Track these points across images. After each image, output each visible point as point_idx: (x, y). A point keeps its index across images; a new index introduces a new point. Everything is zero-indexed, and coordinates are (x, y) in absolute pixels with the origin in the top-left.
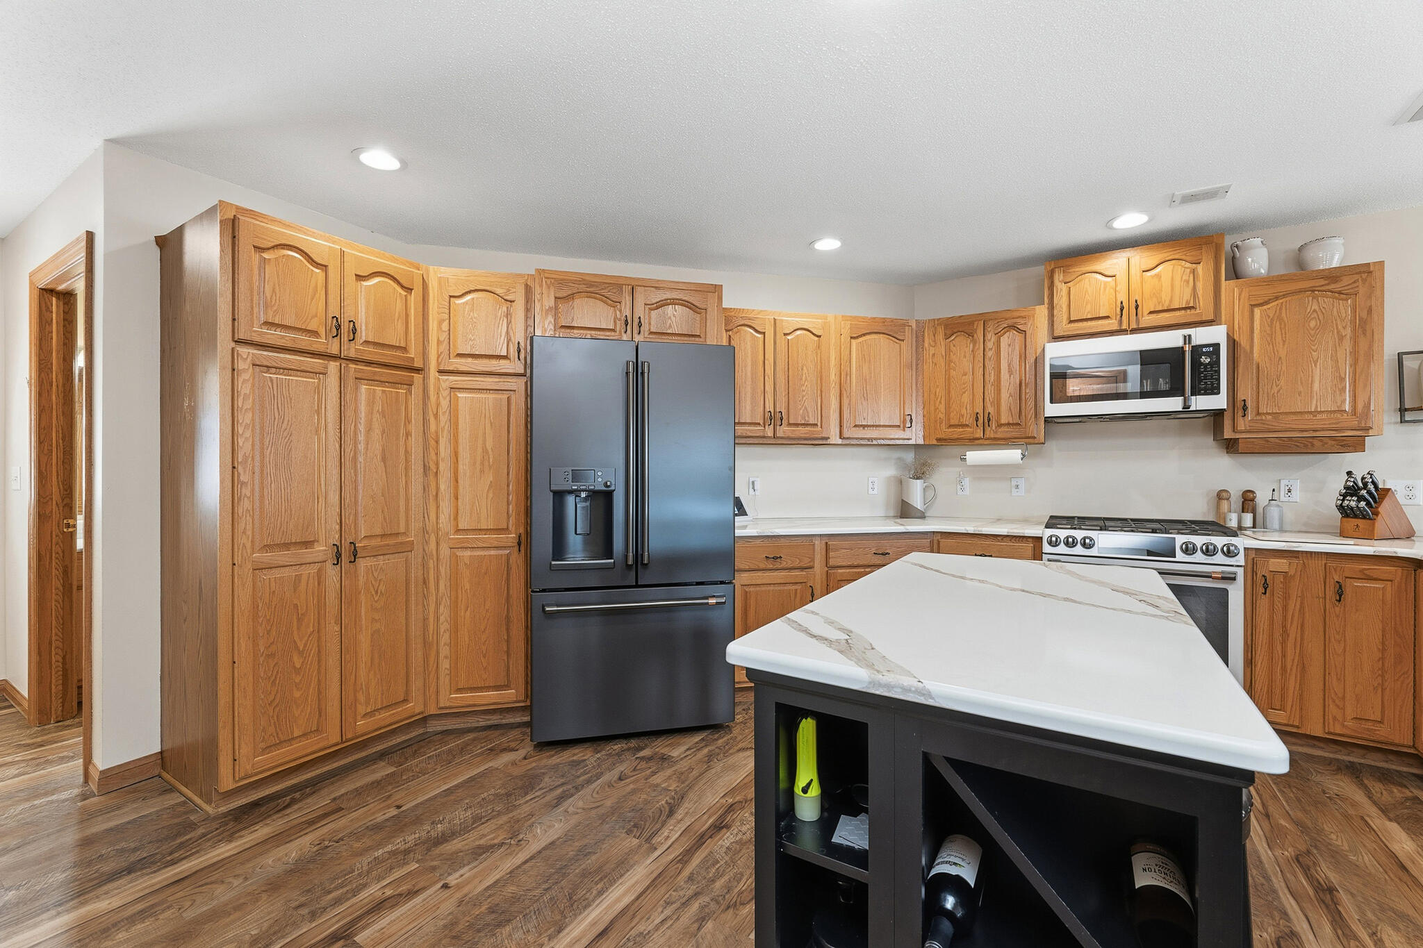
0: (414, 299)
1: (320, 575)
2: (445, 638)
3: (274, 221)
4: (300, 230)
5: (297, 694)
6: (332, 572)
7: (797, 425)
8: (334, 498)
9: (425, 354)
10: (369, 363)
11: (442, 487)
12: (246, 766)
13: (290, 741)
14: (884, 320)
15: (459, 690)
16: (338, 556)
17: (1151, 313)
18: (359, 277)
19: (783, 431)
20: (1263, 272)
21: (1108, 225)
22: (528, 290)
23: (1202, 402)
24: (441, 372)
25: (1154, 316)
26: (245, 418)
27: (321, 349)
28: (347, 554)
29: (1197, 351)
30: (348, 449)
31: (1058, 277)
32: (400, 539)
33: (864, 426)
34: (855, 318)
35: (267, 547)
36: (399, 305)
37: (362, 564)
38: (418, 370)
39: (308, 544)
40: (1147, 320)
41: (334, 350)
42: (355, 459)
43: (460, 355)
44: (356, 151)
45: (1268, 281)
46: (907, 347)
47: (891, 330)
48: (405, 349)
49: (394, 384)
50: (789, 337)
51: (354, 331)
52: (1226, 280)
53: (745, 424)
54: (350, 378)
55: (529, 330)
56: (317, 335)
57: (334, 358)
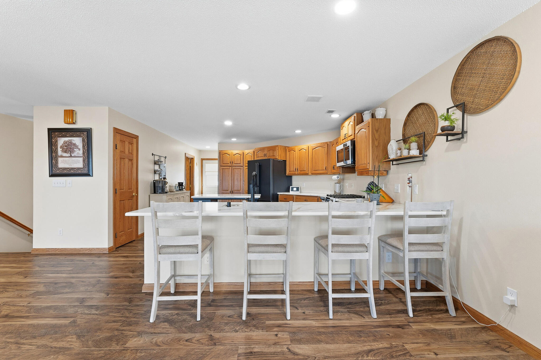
0: (242, 156)
3: (226, 151)
4: (227, 151)
7: (302, 171)
8: (231, 185)
9: (243, 164)
10: (235, 166)
14: (321, 143)
18: (234, 155)
22: (254, 152)
23: (348, 162)
24: (245, 166)
27: (229, 165)
28: (232, 192)
29: (346, 148)
32: (240, 191)
33: (316, 170)
34: (314, 144)
35: (223, 190)
36: (239, 157)
38: (243, 166)
39: (227, 190)
41: (231, 165)
44: (231, 139)
46: (326, 148)
47: (322, 145)
48: (240, 164)
49: (239, 169)
50: (300, 151)
51: (233, 162)
52: (357, 125)
53: (292, 171)
54: (233, 169)
55: (254, 159)
56: (229, 164)
57: (231, 166)
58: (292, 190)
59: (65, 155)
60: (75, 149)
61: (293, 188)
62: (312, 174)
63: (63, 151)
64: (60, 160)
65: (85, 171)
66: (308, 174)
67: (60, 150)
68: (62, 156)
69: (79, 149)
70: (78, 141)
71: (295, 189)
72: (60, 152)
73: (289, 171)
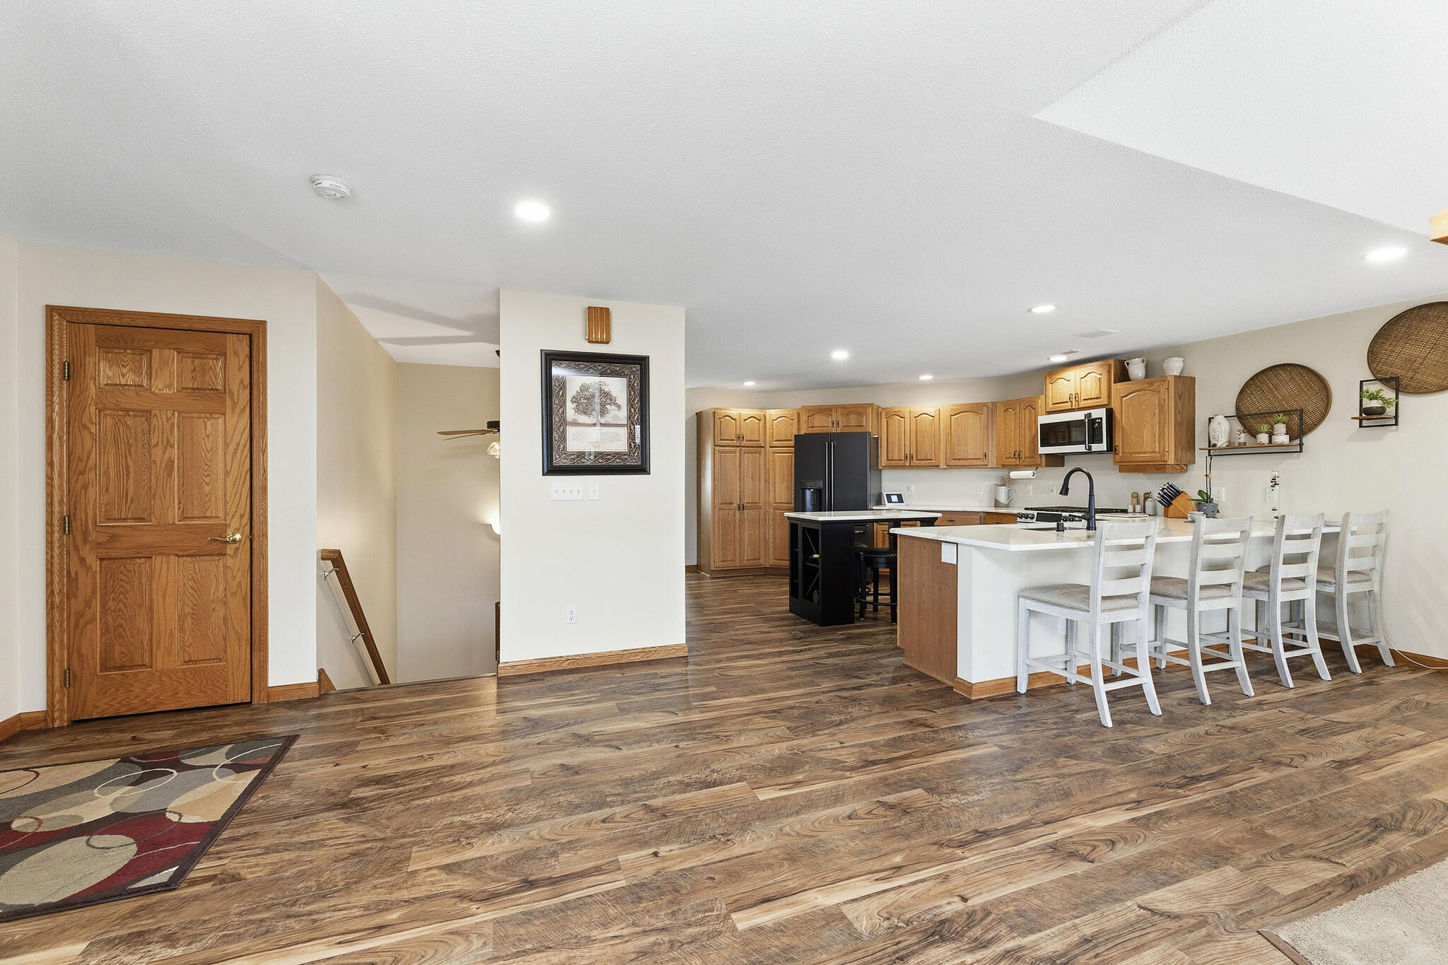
0: (762, 423)
1: (734, 514)
2: (771, 541)
3: (724, 409)
4: (730, 410)
5: (729, 548)
6: (738, 513)
7: (922, 460)
8: (738, 490)
9: (765, 441)
10: (748, 447)
11: (771, 487)
12: (717, 565)
13: (727, 561)
14: (972, 404)
15: (776, 560)
16: (739, 507)
17: (1084, 400)
18: (745, 420)
19: (915, 462)
20: (1140, 375)
21: (1048, 359)
22: (799, 414)
23: (1095, 447)
24: (771, 447)
25: (1085, 402)
26: (717, 467)
27: (734, 445)
28: (741, 507)
29: (1092, 422)
30: (742, 474)
31: (1048, 380)
32: (758, 504)
33: (959, 459)
34: (954, 405)
35: (722, 504)
36: (757, 426)
37: (745, 511)
38: (763, 447)
39: (731, 503)
40: (1083, 404)
41: (738, 444)
42: (744, 478)
43: (776, 441)
44: (742, 384)
45: (1138, 381)
46: (984, 417)
47: (975, 409)
48: (759, 441)
49: (755, 453)
50: (917, 418)
51: (743, 438)
52: (1115, 383)
53: (895, 460)
54: (742, 452)
55: (799, 429)
56: (733, 440)
57: (738, 446)
58: (890, 501)
59: (583, 419)
60: (608, 407)
61: (889, 496)
62: (949, 467)
63: (577, 410)
64: (570, 431)
65: (635, 461)
66: (938, 466)
67: (570, 407)
68: (575, 424)
69: (619, 407)
70: (617, 387)
71: (894, 498)
72: (571, 413)
73: (888, 460)
